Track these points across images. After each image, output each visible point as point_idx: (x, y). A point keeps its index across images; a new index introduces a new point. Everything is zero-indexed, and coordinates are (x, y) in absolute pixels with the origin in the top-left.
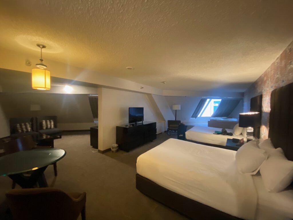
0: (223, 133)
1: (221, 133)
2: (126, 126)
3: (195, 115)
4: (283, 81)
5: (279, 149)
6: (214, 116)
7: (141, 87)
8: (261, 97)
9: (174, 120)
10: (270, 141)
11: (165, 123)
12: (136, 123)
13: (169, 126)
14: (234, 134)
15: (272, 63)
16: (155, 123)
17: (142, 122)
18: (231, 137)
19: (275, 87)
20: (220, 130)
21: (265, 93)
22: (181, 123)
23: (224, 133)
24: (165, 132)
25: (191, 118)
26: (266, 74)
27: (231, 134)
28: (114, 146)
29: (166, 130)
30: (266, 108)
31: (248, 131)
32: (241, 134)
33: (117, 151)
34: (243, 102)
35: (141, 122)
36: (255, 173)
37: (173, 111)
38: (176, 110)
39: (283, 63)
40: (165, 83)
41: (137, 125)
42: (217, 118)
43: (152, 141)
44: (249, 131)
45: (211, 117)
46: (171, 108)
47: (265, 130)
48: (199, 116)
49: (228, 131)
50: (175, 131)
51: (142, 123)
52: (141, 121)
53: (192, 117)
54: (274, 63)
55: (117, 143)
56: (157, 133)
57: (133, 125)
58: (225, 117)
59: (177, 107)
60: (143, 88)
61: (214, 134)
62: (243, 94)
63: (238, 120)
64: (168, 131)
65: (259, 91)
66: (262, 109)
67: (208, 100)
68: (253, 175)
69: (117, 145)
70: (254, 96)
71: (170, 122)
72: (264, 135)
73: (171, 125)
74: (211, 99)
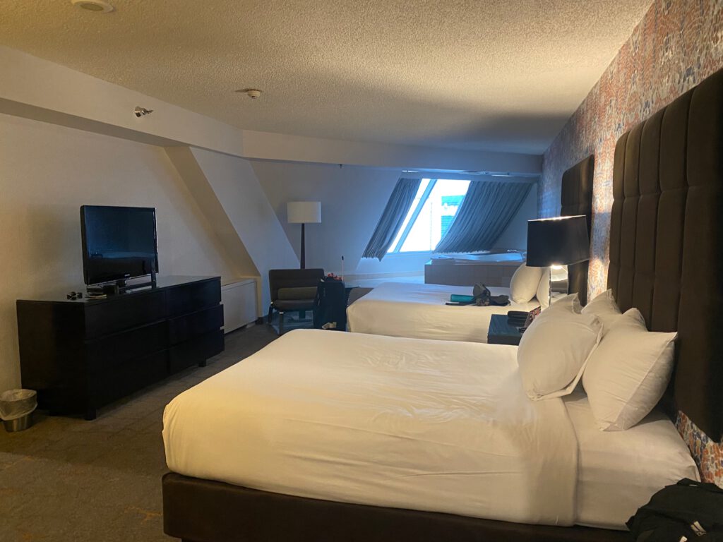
0: (478, 300)
1: (470, 299)
2: (73, 296)
3: (377, 246)
4: (647, 104)
5: (633, 311)
6: (445, 247)
7: (137, 108)
8: (591, 162)
9: (297, 265)
10: (611, 299)
11: (256, 282)
12: (121, 284)
13: (274, 298)
14: (512, 299)
15: (622, 43)
16: (216, 282)
17: (153, 278)
18: (503, 311)
19: (628, 124)
20: (468, 291)
21: (601, 150)
22: (326, 274)
23: (482, 298)
24: (259, 321)
25: (364, 258)
26: (604, 84)
27: (503, 301)
28: (12, 400)
29: (264, 313)
30: (603, 198)
31: (552, 280)
32: (535, 298)
33: (31, 421)
34: (540, 192)
35: (147, 278)
36: (570, 390)
37: (288, 227)
38: (303, 225)
39: (650, 46)
40: (257, 94)
41: (129, 292)
42: (455, 254)
43: (202, 364)
44: (555, 279)
45: (433, 252)
46: (282, 215)
47: (599, 275)
48: (391, 250)
49: (495, 292)
50: (302, 315)
51: (153, 283)
52: (144, 273)
53: (366, 255)
54: (627, 45)
55: (25, 386)
56: (227, 328)
57: (108, 290)
58: (483, 250)
59: (308, 212)
60: (146, 112)
61: (447, 304)
62: (539, 162)
63: (525, 257)
64: (271, 316)
65: (586, 145)
66: (594, 205)
67: (425, 183)
68: (565, 398)
69: (32, 393)
70: (572, 163)
71: (278, 278)
72: (598, 288)
73: (282, 291)
74: (435, 177)
